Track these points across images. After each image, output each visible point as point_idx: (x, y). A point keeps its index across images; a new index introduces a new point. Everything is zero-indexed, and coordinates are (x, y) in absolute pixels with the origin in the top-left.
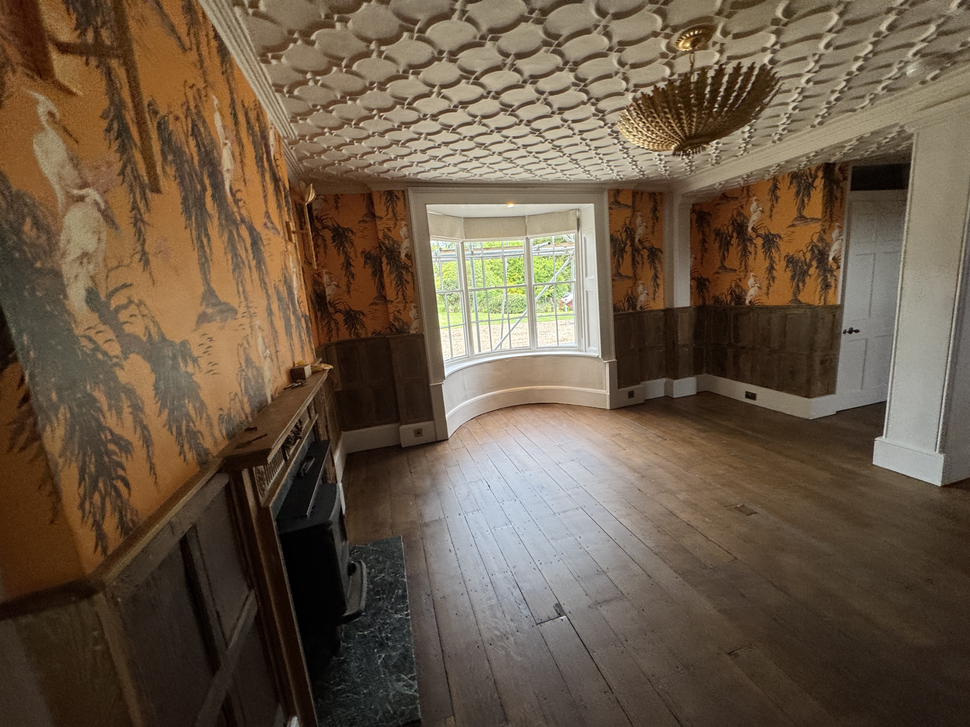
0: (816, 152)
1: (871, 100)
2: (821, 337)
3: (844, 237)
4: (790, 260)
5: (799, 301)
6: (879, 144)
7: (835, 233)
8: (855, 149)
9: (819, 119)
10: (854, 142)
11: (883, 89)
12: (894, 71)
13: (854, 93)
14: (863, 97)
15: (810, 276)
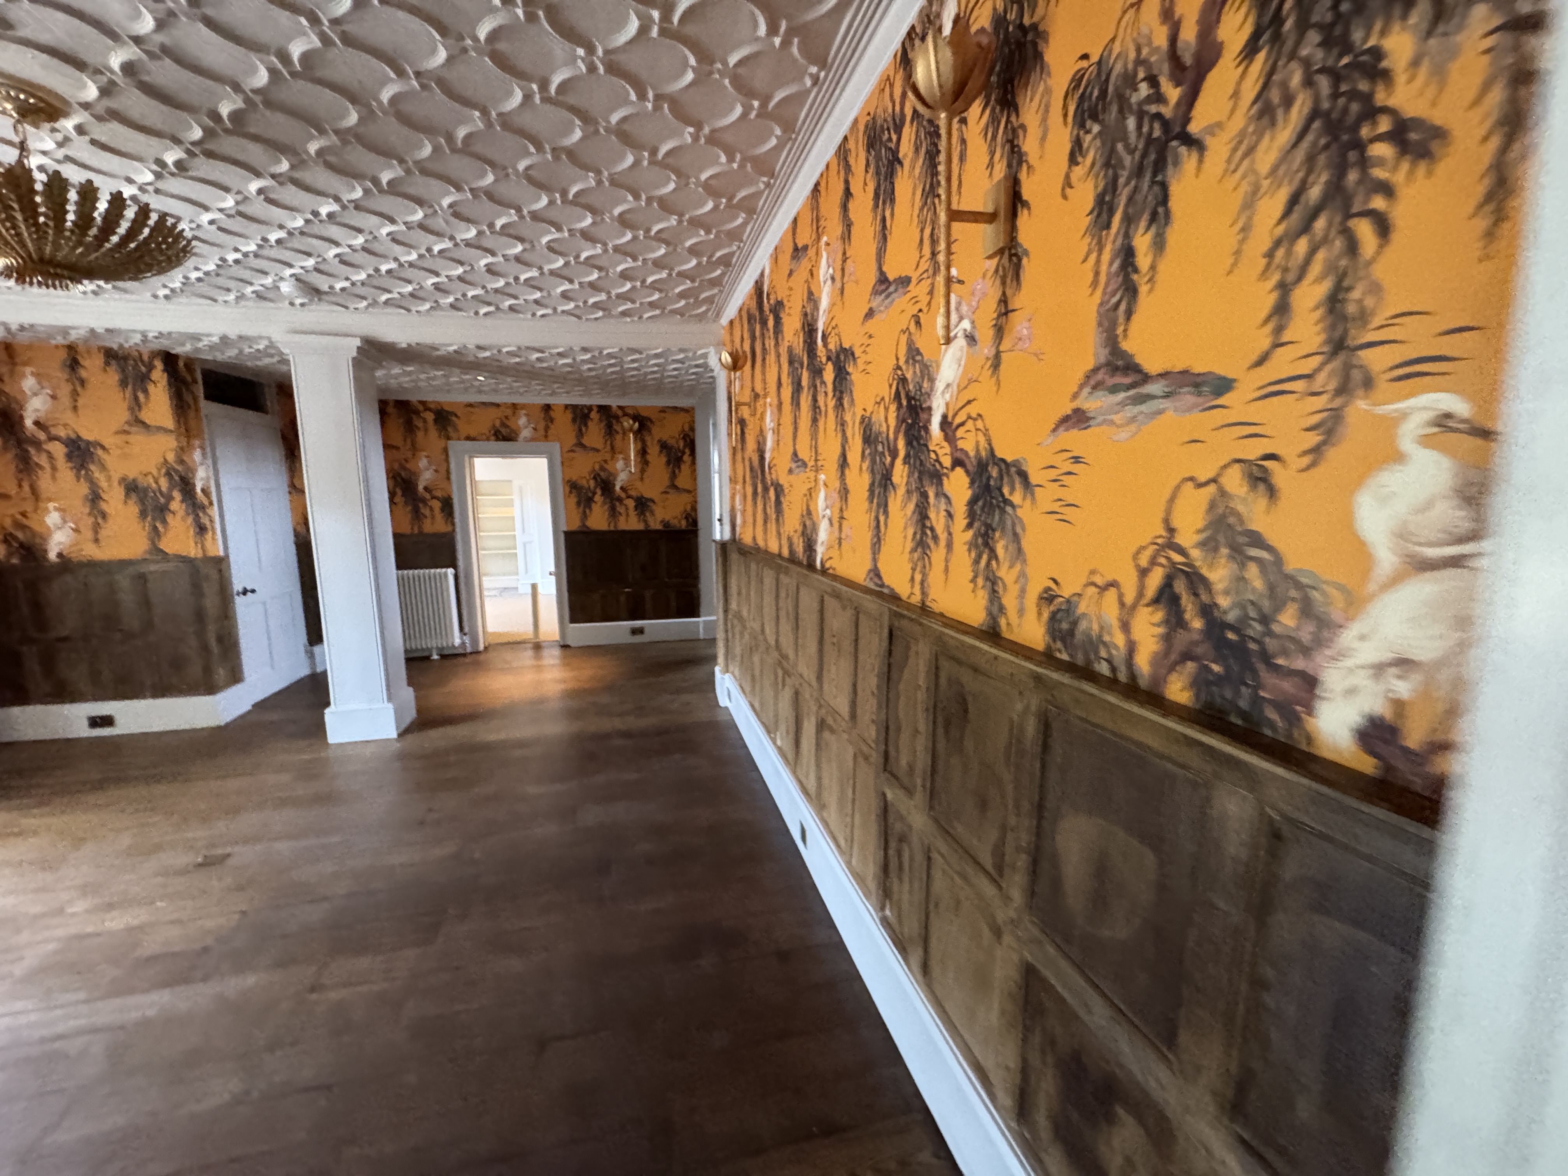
0: (160, 333)
1: (237, 298)
2: (211, 603)
3: (209, 462)
4: (132, 488)
5: (162, 551)
6: (241, 352)
7: (197, 455)
8: (212, 347)
9: (167, 292)
10: (215, 339)
11: (253, 292)
12: (268, 281)
13: (221, 281)
14: (229, 290)
15: (174, 513)
